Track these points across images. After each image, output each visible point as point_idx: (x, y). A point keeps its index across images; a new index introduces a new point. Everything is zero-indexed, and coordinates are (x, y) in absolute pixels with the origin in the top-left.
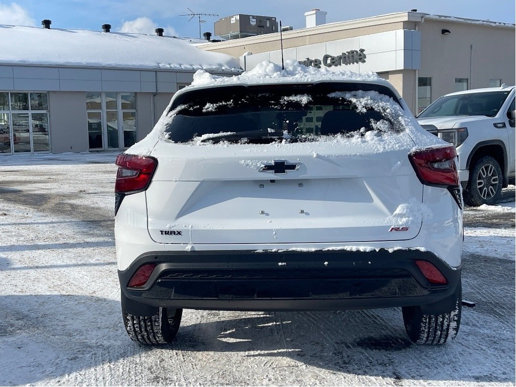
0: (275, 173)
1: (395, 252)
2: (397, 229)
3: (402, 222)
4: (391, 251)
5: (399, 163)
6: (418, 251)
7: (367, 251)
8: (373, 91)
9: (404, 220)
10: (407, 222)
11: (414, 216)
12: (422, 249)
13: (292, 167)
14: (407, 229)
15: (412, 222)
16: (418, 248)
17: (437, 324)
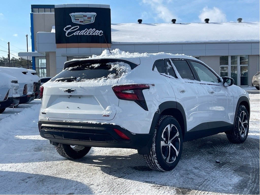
0: (68, 93)
1: (103, 124)
2: (105, 116)
3: (107, 113)
4: (102, 124)
5: (107, 90)
6: (112, 125)
7: (94, 123)
8: (121, 62)
9: (109, 112)
10: (109, 113)
11: (112, 111)
12: (114, 124)
13: (73, 91)
14: (109, 116)
15: (111, 113)
16: (112, 124)
17: (149, 160)
